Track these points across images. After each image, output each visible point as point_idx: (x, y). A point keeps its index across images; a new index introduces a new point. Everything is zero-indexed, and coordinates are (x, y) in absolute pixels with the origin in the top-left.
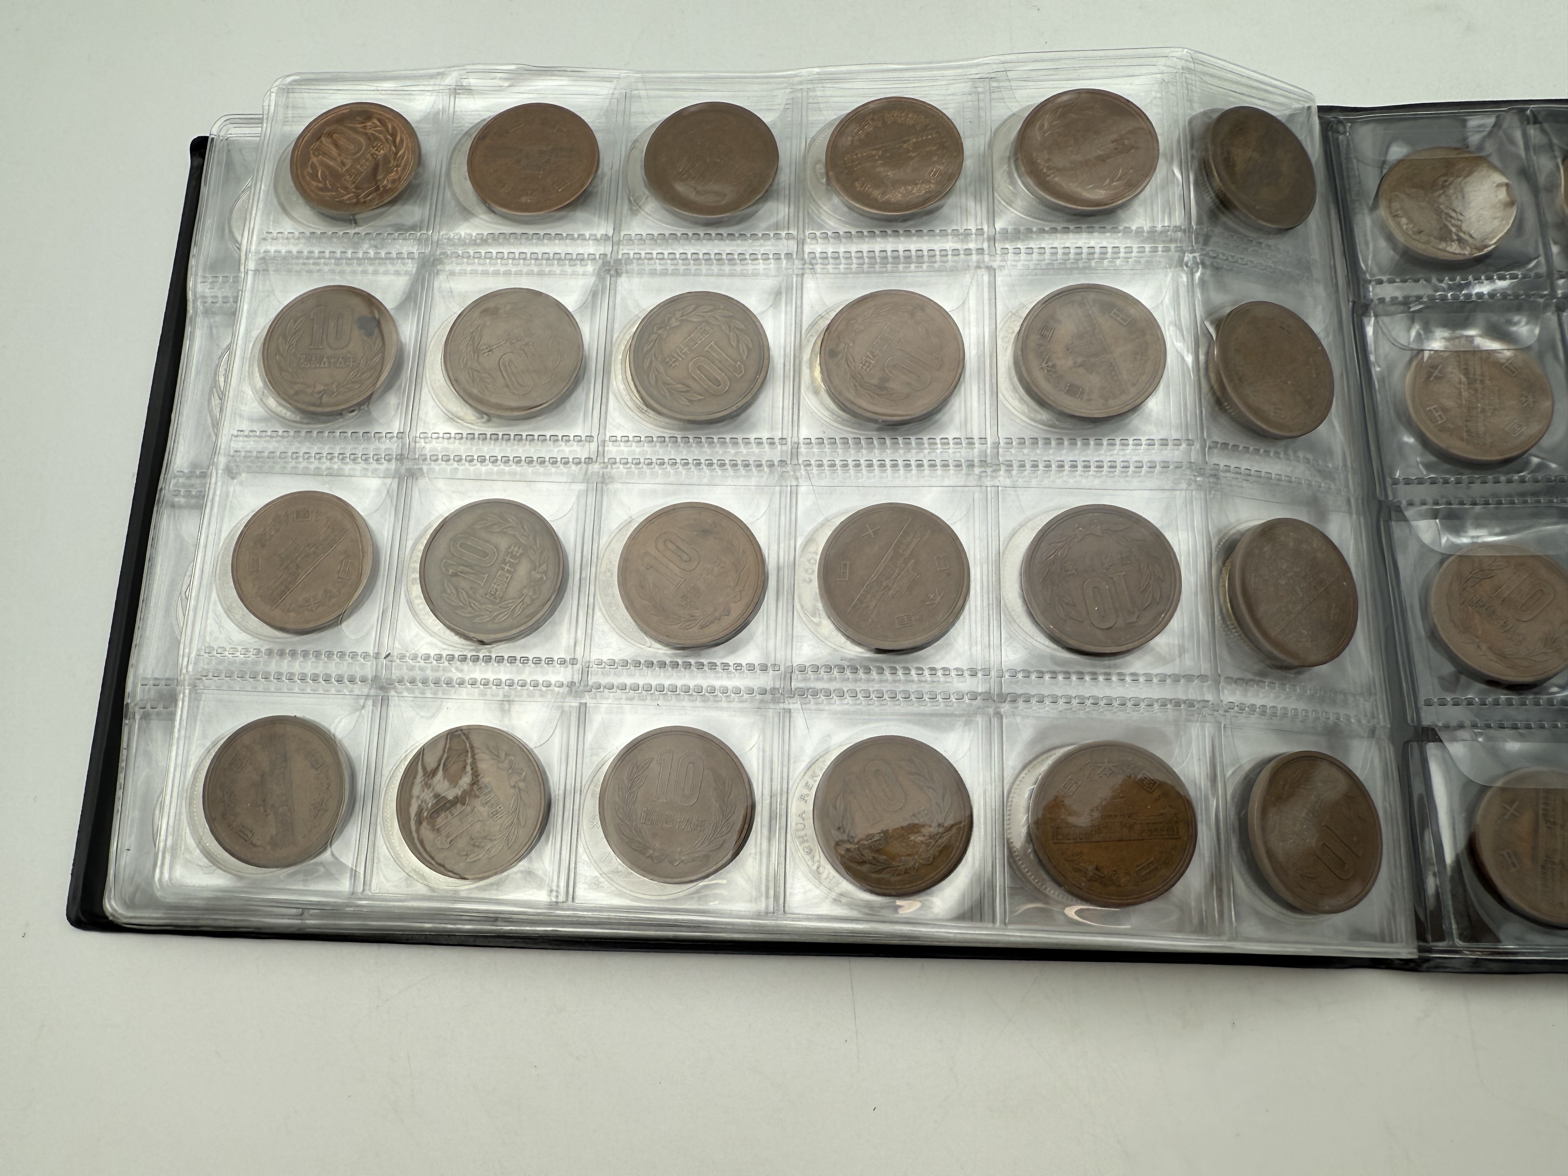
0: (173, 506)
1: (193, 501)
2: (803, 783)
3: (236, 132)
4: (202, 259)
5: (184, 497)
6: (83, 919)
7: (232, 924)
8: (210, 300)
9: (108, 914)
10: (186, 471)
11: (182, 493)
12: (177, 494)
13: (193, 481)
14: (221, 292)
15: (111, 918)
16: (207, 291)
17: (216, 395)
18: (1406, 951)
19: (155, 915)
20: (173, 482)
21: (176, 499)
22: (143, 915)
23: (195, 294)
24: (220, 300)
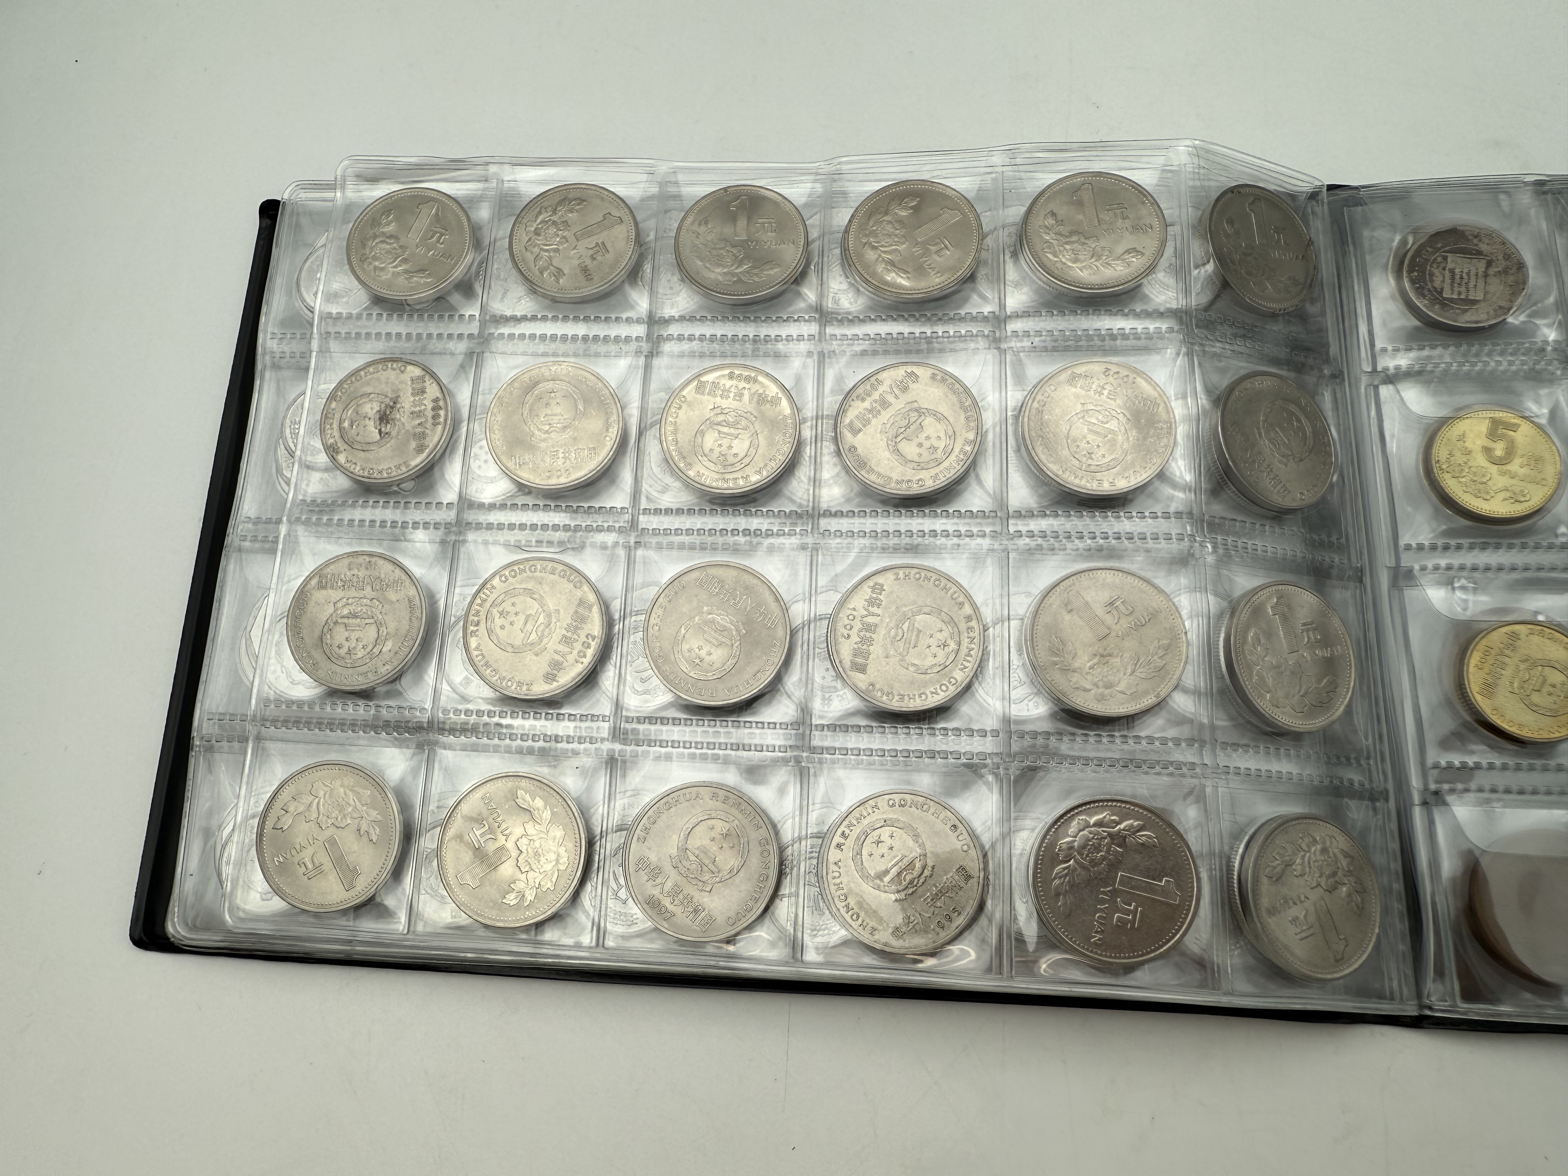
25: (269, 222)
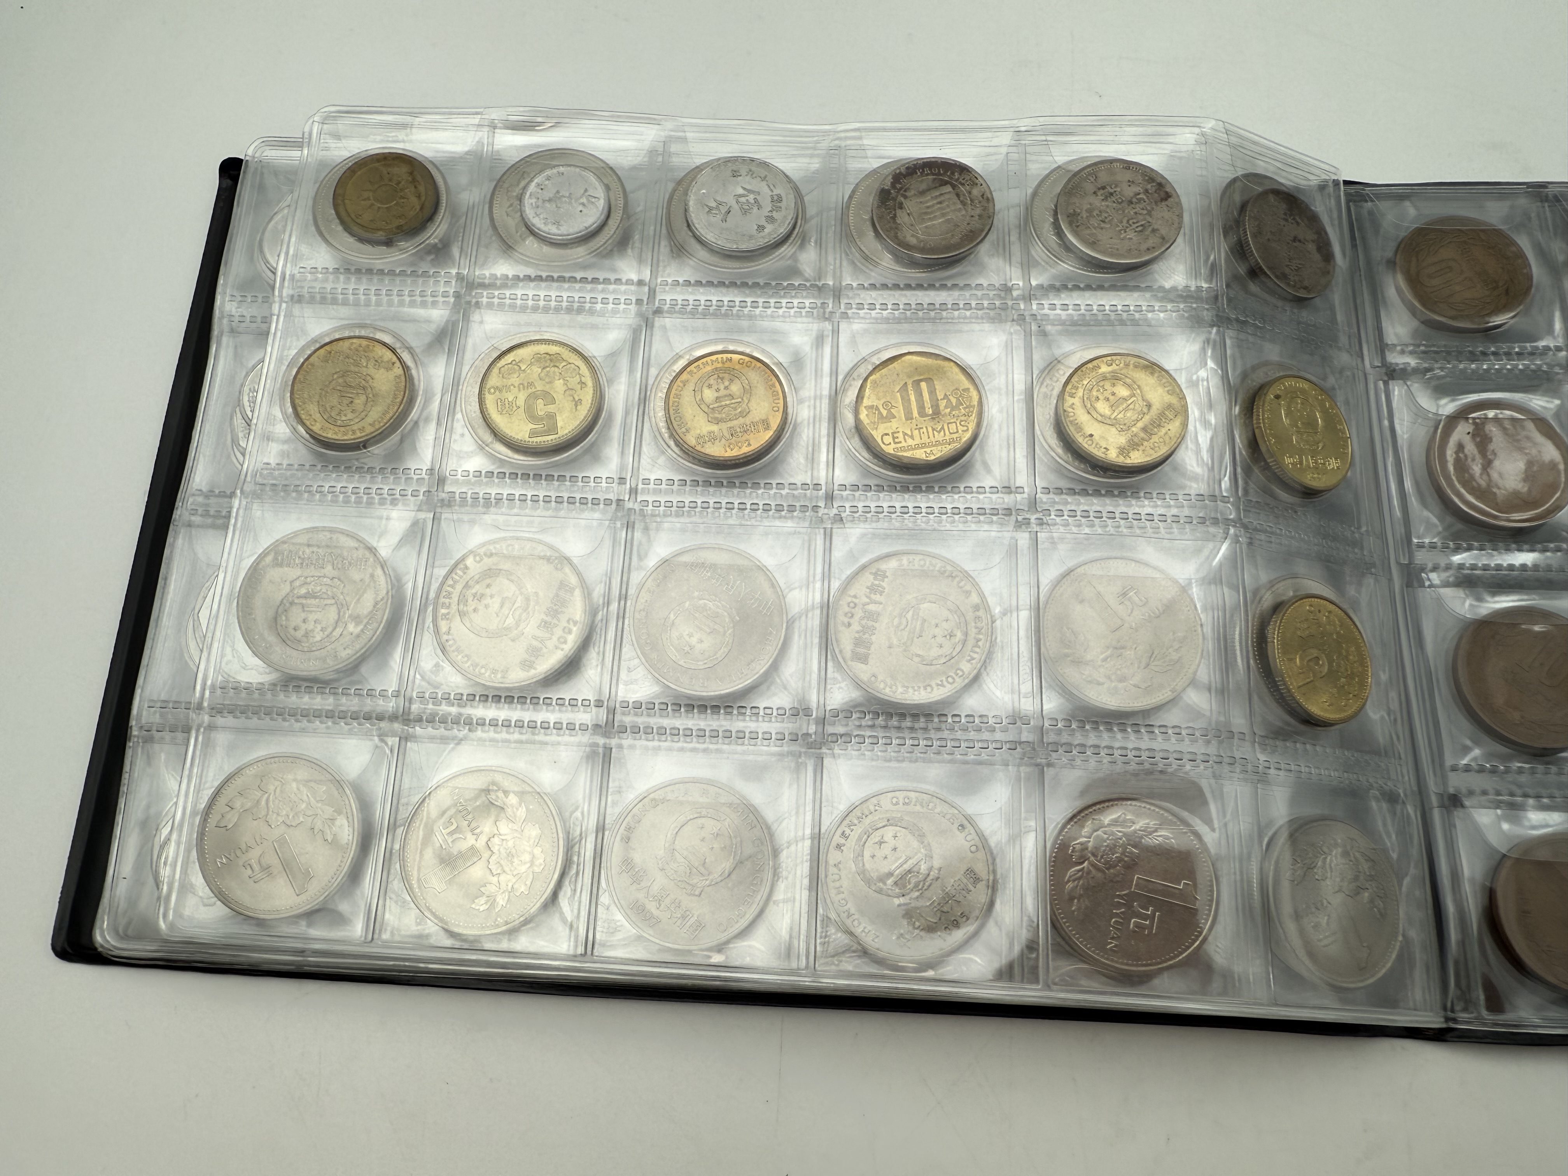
0: (190, 525)
1: (209, 521)
2: (839, 832)
3: (272, 154)
4: (231, 279)
5: (201, 516)
6: (69, 950)
7: (227, 959)
8: (237, 319)
9: (97, 945)
10: (204, 490)
11: (200, 512)
12: (194, 512)
13: (212, 500)
14: (248, 311)
15: (100, 949)
16: (234, 310)
17: (239, 415)
18: (1433, 1021)
19: (148, 948)
20: (191, 500)
21: (193, 518)
22: (136, 947)
23: (222, 312)
24: (248, 319)
25: (229, 182)
